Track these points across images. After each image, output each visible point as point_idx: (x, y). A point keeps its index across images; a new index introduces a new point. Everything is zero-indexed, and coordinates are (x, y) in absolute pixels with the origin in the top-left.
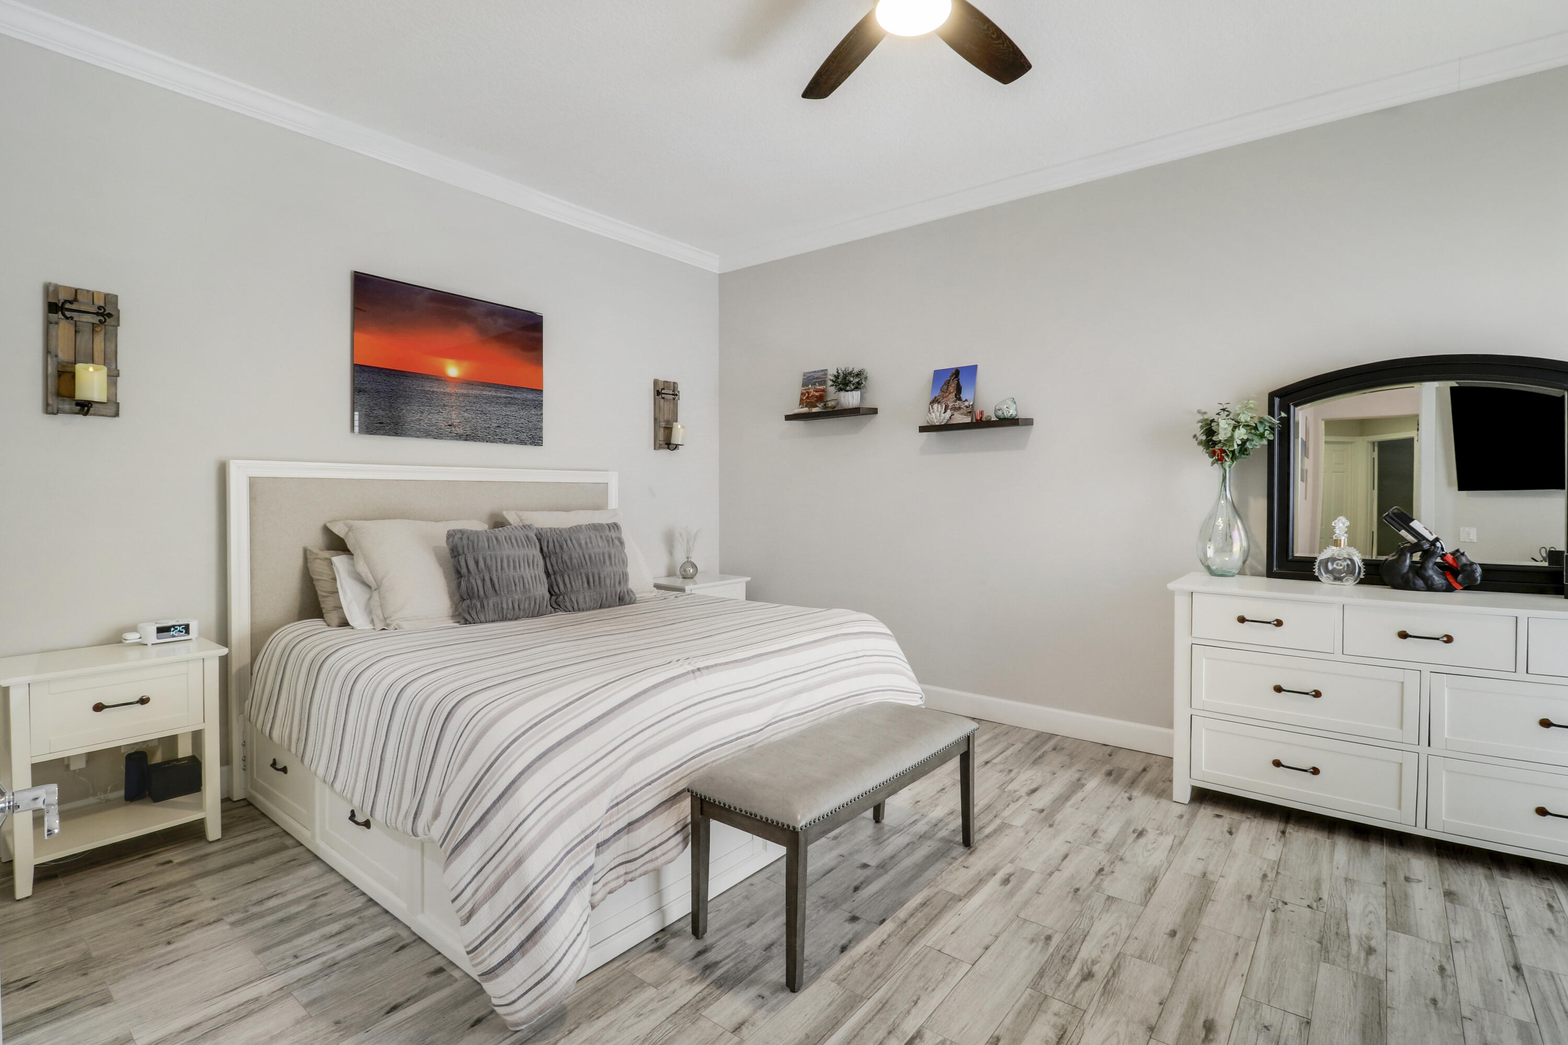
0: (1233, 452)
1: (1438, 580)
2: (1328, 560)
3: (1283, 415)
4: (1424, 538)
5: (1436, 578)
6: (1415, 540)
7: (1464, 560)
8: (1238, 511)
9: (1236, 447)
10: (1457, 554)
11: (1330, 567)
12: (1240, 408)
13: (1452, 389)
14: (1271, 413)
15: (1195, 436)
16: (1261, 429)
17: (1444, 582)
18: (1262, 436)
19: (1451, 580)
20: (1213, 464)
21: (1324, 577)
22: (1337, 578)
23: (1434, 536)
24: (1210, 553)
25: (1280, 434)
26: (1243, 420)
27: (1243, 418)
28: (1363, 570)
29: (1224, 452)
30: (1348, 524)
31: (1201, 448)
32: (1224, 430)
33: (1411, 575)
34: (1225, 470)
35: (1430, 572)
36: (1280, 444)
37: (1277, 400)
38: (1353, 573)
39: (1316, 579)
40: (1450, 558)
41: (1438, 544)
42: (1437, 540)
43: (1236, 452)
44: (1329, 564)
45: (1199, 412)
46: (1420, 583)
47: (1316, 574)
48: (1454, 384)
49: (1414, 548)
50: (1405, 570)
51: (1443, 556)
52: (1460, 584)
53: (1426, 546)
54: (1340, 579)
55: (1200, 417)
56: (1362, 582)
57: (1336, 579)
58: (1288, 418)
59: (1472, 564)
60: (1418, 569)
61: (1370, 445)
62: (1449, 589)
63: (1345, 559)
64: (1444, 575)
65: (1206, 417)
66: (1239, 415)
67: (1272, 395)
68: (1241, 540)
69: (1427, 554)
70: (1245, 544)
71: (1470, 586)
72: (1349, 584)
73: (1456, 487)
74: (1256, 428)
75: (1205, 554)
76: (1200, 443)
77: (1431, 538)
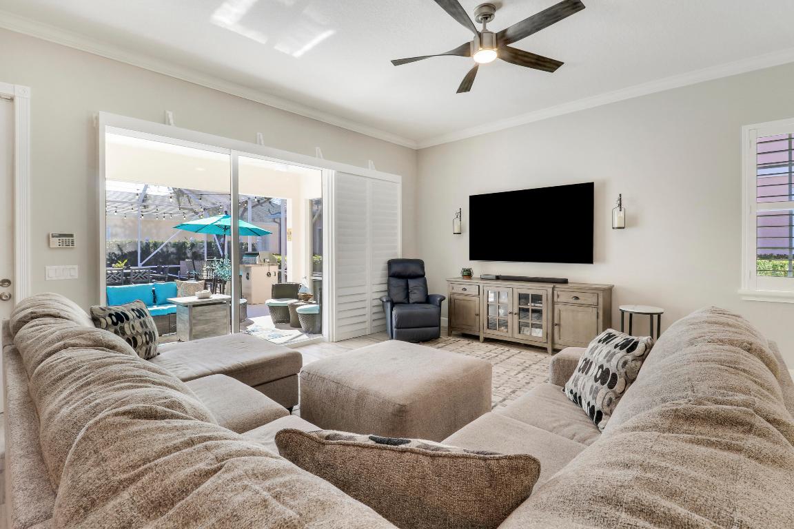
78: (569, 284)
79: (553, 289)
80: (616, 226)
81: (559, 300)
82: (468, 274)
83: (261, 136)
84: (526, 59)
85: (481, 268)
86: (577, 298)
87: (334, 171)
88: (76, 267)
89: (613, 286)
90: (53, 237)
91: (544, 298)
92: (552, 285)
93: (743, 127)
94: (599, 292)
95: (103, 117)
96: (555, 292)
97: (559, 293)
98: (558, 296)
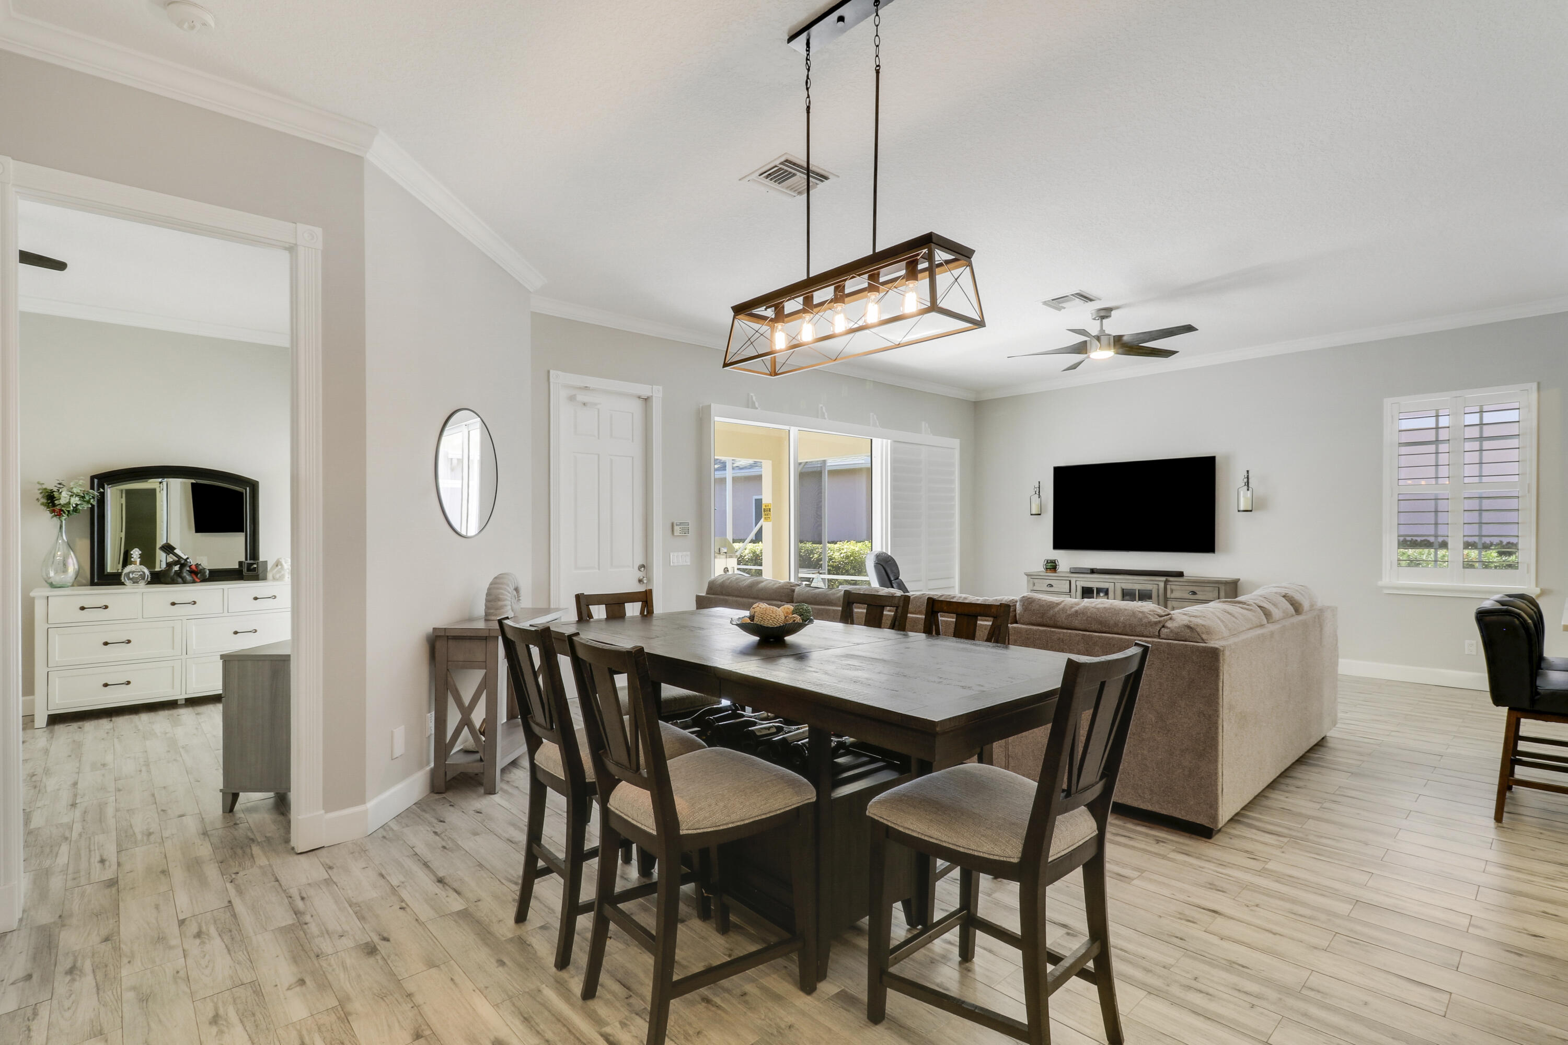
0: (69, 511)
1: (188, 578)
2: (129, 573)
3: (102, 490)
4: (182, 558)
5: (187, 577)
6: (177, 559)
7: (200, 567)
8: (70, 546)
9: (72, 508)
10: (197, 565)
11: (131, 576)
12: (74, 485)
13: (192, 484)
14: (92, 488)
15: (38, 499)
16: (87, 498)
17: (191, 578)
18: (88, 502)
19: (195, 577)
20: (52, 517)
21: (127, 582)
22: (135, 581)
23: (187, 557)
24: (52, 574)
25: (98, 501)
26: (75, 492)
27: (75, 490)
28: (149, 576)
29: (63, 511)
30: (140, 552)
31: (42, 507)
32: (64, 498)
33: (175, 576)
34: (62, 522)
35: (185, 574)
36: (98, 507)
37: (96, 481)
38: (143, 579)
39: (123, 584)
40: (194, 567)
41: (188, 560)
42: (188, 558)
43: (71, 512)
44: (131, 575)
45: (38, 483)
46: (180, 580)
47: (123, 581)
48: (193, 481)
49: (175, 563)
50: (172, 574)
51: (190, 567)
52: (199, 579)
53: (183, 562)
54: (137, 582)
55: (40, 487)
56: (149, 583)
57: (134, 583)
58: (104, 493)
59: (205, 569)
60: (179, 574)
61: (118, 492)
62: (194, 582)
63: (139, 572)
64: (191, 575)
65: (44, 487)
66: (72, 488)
67: (92, 478)
68: (74, 564)
69: (183, 566)
70: (76, 567)
71: (204, 580)
72: (142, 584)
73: (194, 531)
74: (83, 497)
75: (48, 574)
76: (42, 504)
77: (185, 557)
78: (1185, 578)
79: (1166, 582)
80: (1242, 509)
81: (1173, 596)
82: (1052, 566)
83: (824, 408)
84: (1141, 351)
85: (1068, 559)
86: (1194, 593)
87: (889, 441)
88: (689, 553)
89: (1239, 579)
90: (677, 525)
91: (1154, 595)
92: (1164, 579)
93: (1385, 400)
94: (1220, 586)
95: (714, 407)
96: (1168, 587)
97: (1173, 587)
98: (1172, 591)
